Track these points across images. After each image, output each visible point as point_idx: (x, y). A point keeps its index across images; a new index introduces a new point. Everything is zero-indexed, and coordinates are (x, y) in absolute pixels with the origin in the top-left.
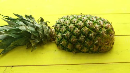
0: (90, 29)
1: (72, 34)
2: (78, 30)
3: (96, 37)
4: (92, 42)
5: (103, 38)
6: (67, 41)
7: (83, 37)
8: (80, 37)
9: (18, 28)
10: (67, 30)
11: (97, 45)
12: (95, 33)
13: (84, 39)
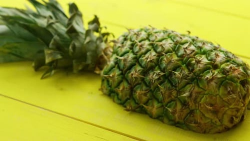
0: (182, 60)
1: (136, 61)
2: (154, 56)
3: (188, 83)
4: (174, 93)
5: (206, 92)
6: (122, 74)
7: (159, 74)
8: (151, 74)
9: (34, 20)
10: (131, 51)
11: (185, 104)
12: (189, 74)
13: (159, 79)
